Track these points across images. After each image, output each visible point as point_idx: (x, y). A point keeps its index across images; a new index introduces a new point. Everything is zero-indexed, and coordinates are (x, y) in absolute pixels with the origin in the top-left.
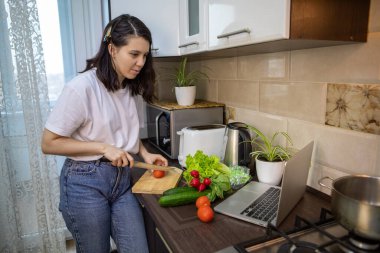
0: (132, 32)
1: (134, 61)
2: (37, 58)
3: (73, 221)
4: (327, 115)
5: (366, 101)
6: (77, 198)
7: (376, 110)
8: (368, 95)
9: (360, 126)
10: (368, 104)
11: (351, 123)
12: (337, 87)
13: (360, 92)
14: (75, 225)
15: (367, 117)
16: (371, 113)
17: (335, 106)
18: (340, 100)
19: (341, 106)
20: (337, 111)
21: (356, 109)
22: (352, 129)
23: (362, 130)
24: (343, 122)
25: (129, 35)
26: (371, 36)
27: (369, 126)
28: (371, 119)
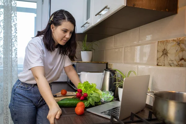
0: (64, 19)
1: (64, 35)
2: (14, 34)
3: (15, 114)
4: (157, 59)
5: (178, 48)
6: (19, 101)
7: (184, 52)
8: (179, 44)
9: (175, 63)
10: (179, 49)
11: (170, 62)
12: (162, 42)
13: (175, 43)
14: (16, 117)
15: (179, 57)
16: (181, 55)
17: (161, 53)
18: (165, 49)
19: (165, 53)
20: (163, 56)
21: (173, 53)
22: (171, 66)
23: (177, 66)
24: (166, 62)
25: (63, 20)
26: (179, 10)
27: (180, 63)
28: (181, 58)
